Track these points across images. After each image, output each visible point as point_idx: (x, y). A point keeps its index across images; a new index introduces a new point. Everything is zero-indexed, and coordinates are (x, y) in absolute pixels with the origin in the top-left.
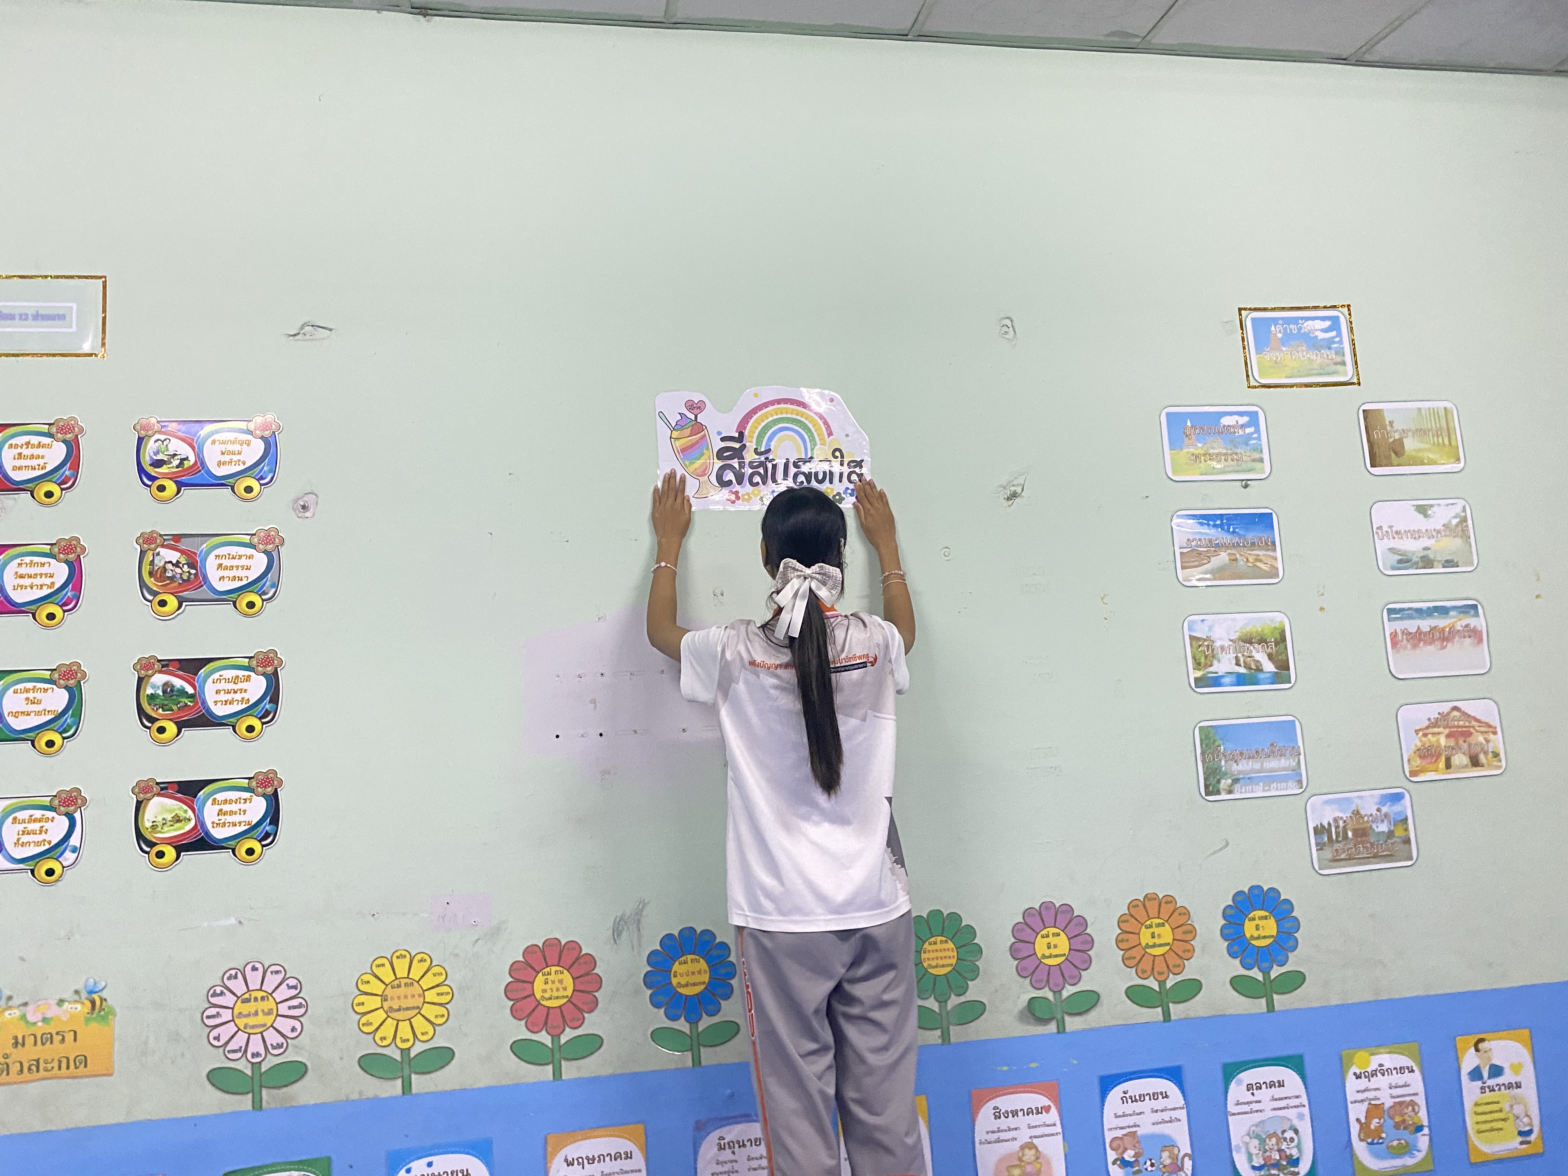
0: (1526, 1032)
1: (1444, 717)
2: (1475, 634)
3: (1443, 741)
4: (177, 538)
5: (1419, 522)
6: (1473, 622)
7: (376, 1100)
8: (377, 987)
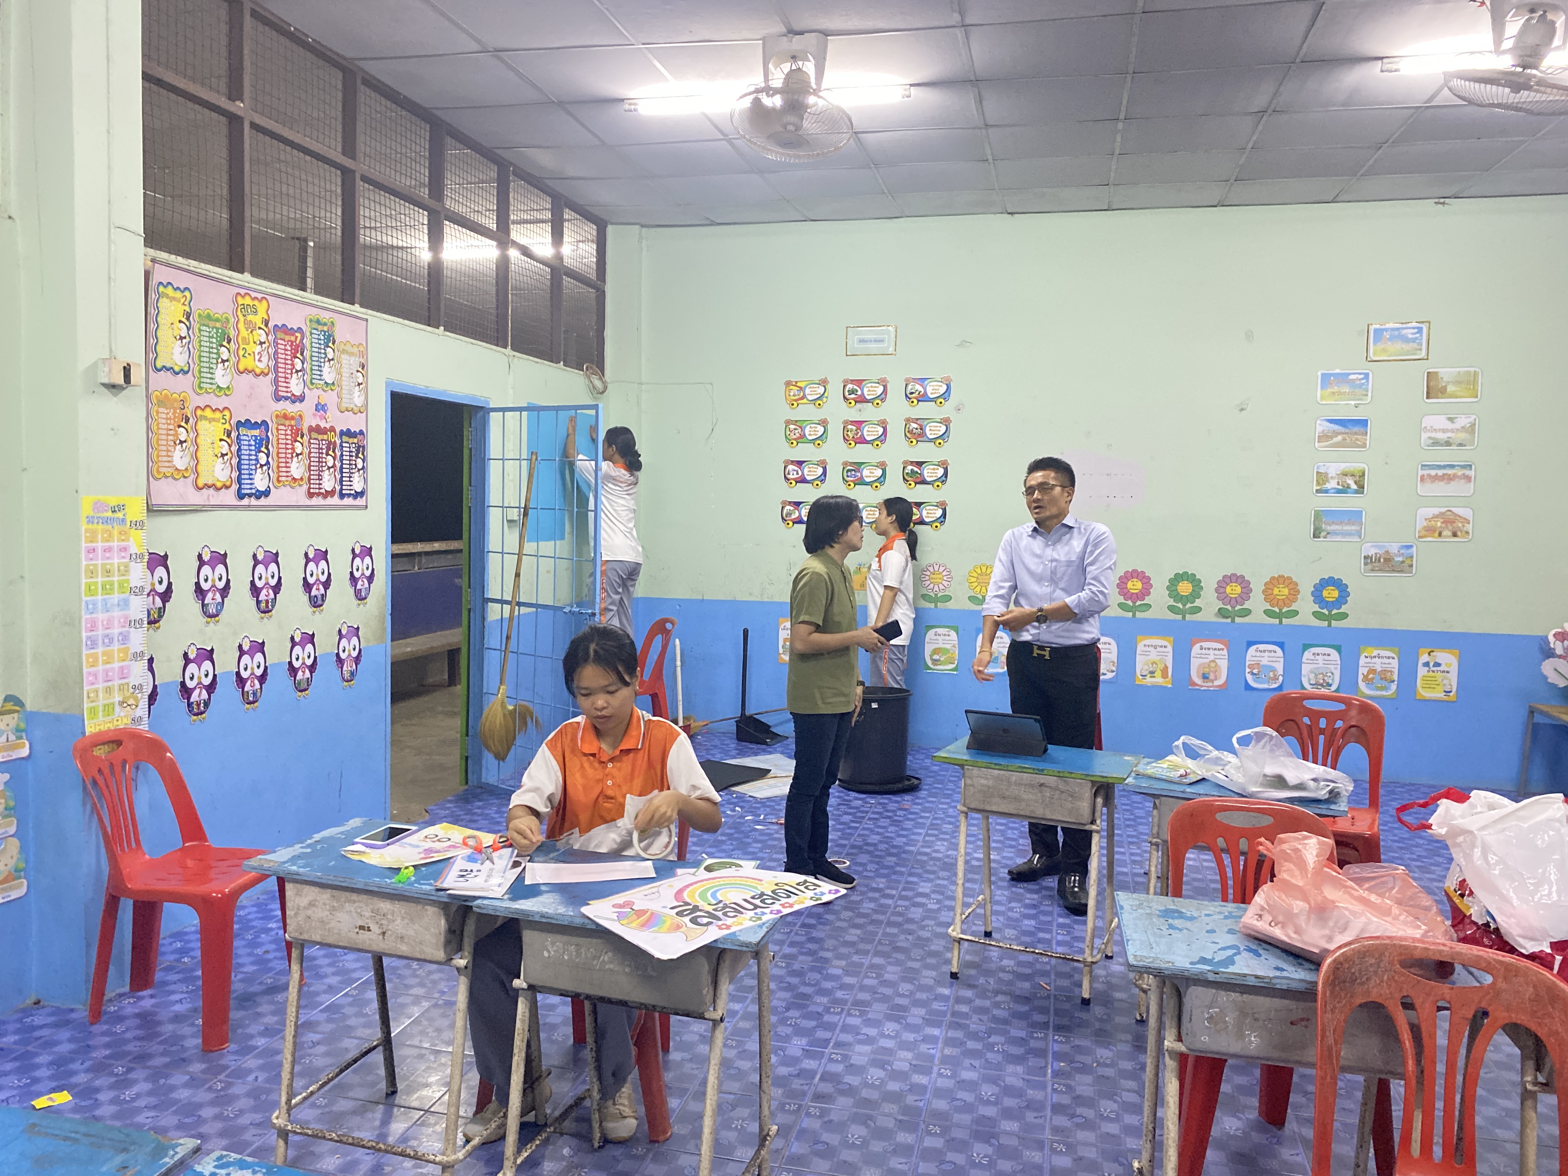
0: (1457, 651)
1: (1442, 514)
2: (1468, 479)
3: (1439, 524)
4: (917, 419)
5: (1449, 425)
6: (1467, 472)
8: (975, 575)
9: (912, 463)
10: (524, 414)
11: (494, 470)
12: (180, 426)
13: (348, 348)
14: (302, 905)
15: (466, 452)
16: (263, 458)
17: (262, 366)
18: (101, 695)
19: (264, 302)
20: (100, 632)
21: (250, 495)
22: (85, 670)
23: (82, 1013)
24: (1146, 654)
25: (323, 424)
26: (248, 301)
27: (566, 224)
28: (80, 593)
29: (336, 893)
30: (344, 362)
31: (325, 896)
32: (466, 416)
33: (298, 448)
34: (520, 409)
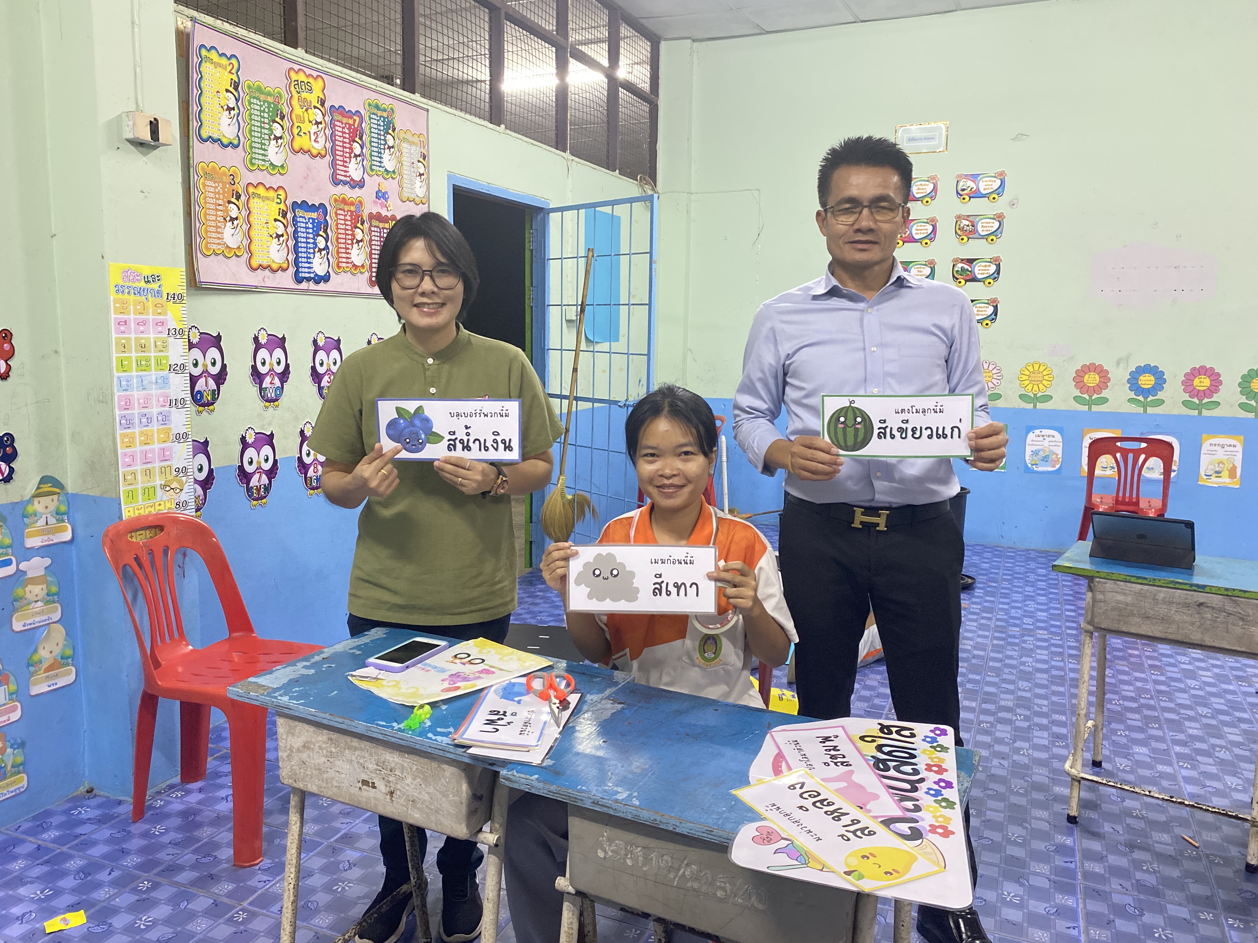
4: (968, 216)
7: (1024, 409)
8: (1027, 373)
9: (962, 260)
10: (582, 212)
11: (553, 268)
12: (230, 202)
13: (408, 136)
14: (296, 746)
15: (527, 254)
16: (321, 243)
17: (318, 147)
18: (139, 477)
19: (320, 80)
20: (136, 411)
21: (308, 279)
22: (120, 451)
23: (127, 808)
24: (1212, 453)
25: (384, 213)
26: (301, 77)
27: (622, 43)
28: (111, 370)
29: (335, 736)
30: (404, 150)
31: (322, 737)
32: (527, 218)
33: (359, 235)
34: (577, 207)
